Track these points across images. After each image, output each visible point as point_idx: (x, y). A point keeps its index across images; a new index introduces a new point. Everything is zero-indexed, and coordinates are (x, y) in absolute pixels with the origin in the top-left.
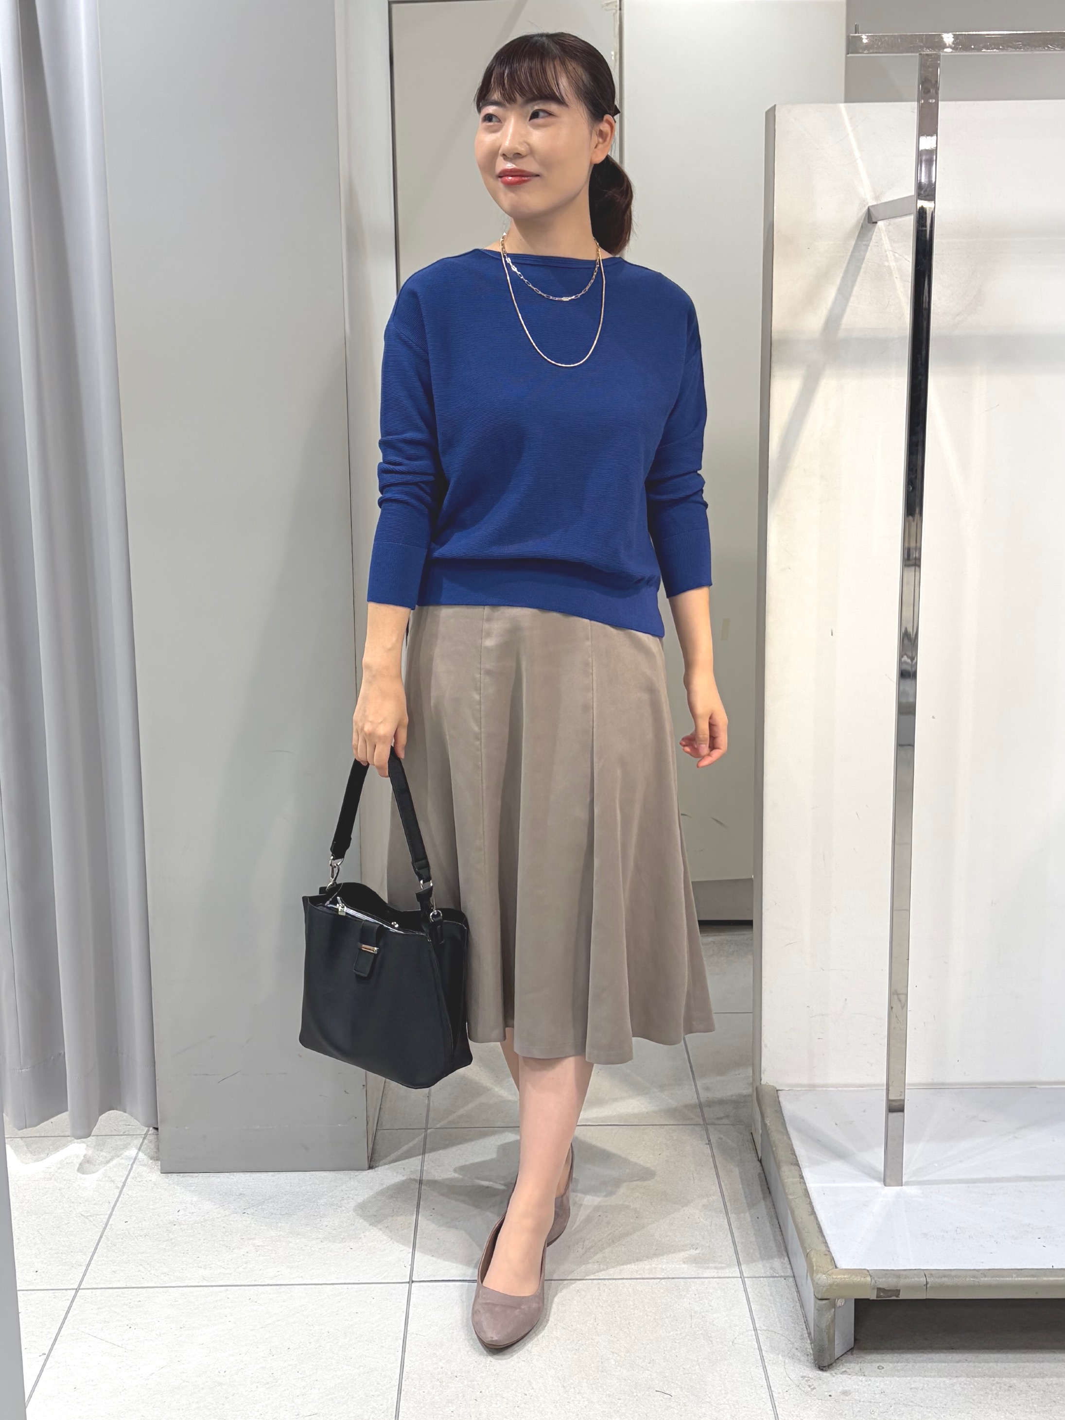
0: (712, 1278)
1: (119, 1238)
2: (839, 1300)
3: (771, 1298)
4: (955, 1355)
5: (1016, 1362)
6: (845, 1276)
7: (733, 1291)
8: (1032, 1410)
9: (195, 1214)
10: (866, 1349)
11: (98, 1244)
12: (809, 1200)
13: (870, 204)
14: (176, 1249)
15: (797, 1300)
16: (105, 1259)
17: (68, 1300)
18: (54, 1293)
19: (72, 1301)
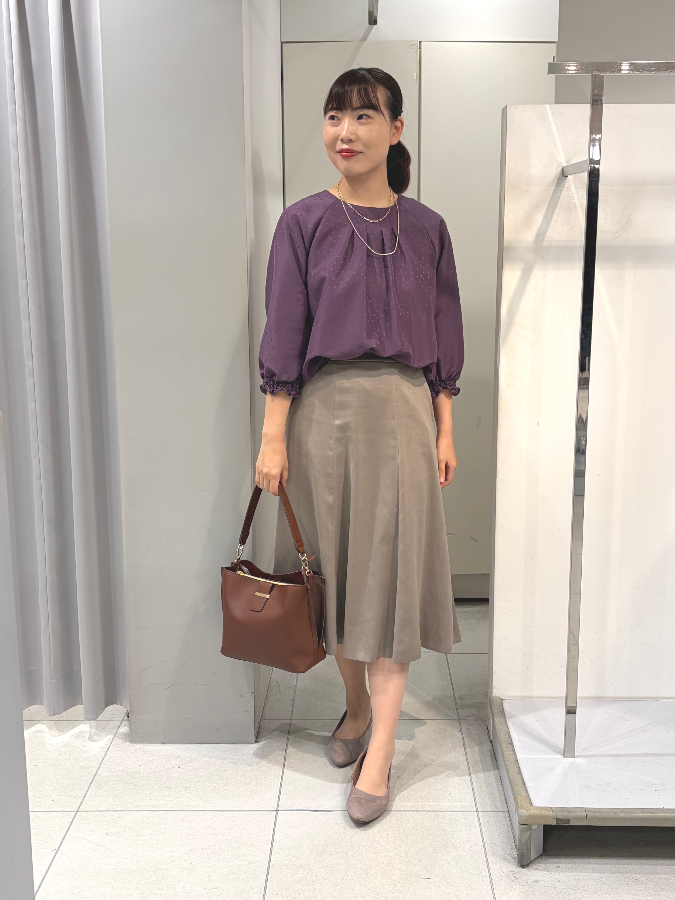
0: (459, 811)
1: (103, 782)
2: (534, 826)
3: (494, 824)
4: (603, 860)
5: (640, 865)
6: (537, 811)
7: (471, 820)
8: (649, 894)
9: (150, 768)
10: (551, 855)
11: (90, 785)
12: (517, 765)
13: (563, 166)
14: (137, 788)
15: (510, 825)
16: (94, 793)
17: (71, 817)
18: (63, 813)
19: (73, 819)
